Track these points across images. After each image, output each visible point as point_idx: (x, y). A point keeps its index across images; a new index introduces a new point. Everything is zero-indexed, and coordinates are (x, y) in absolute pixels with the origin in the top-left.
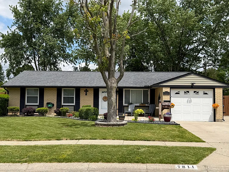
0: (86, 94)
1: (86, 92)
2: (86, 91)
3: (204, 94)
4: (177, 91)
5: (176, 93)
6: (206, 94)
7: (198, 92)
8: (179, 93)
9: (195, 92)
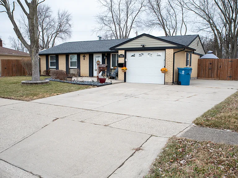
0: (84, 59)
1: (84, 58)
2: (84, 56)
3: (157, 56)
4: (132, 53)
5: (132, 56)
6: (160, 55)
7: (152, 54)
8: (134, 56)
9: (149, 54)
